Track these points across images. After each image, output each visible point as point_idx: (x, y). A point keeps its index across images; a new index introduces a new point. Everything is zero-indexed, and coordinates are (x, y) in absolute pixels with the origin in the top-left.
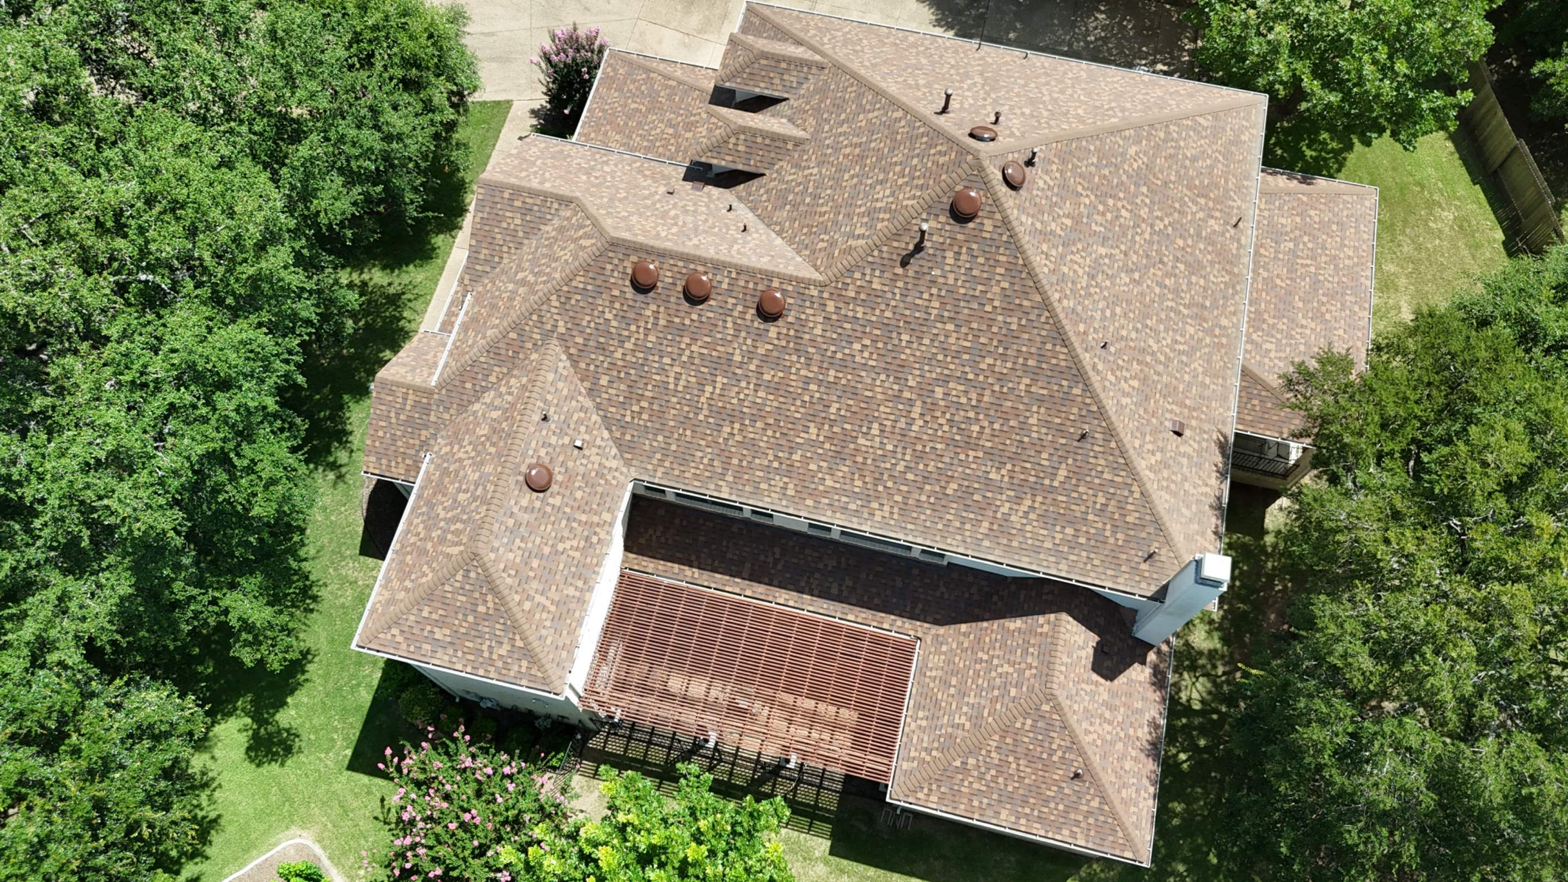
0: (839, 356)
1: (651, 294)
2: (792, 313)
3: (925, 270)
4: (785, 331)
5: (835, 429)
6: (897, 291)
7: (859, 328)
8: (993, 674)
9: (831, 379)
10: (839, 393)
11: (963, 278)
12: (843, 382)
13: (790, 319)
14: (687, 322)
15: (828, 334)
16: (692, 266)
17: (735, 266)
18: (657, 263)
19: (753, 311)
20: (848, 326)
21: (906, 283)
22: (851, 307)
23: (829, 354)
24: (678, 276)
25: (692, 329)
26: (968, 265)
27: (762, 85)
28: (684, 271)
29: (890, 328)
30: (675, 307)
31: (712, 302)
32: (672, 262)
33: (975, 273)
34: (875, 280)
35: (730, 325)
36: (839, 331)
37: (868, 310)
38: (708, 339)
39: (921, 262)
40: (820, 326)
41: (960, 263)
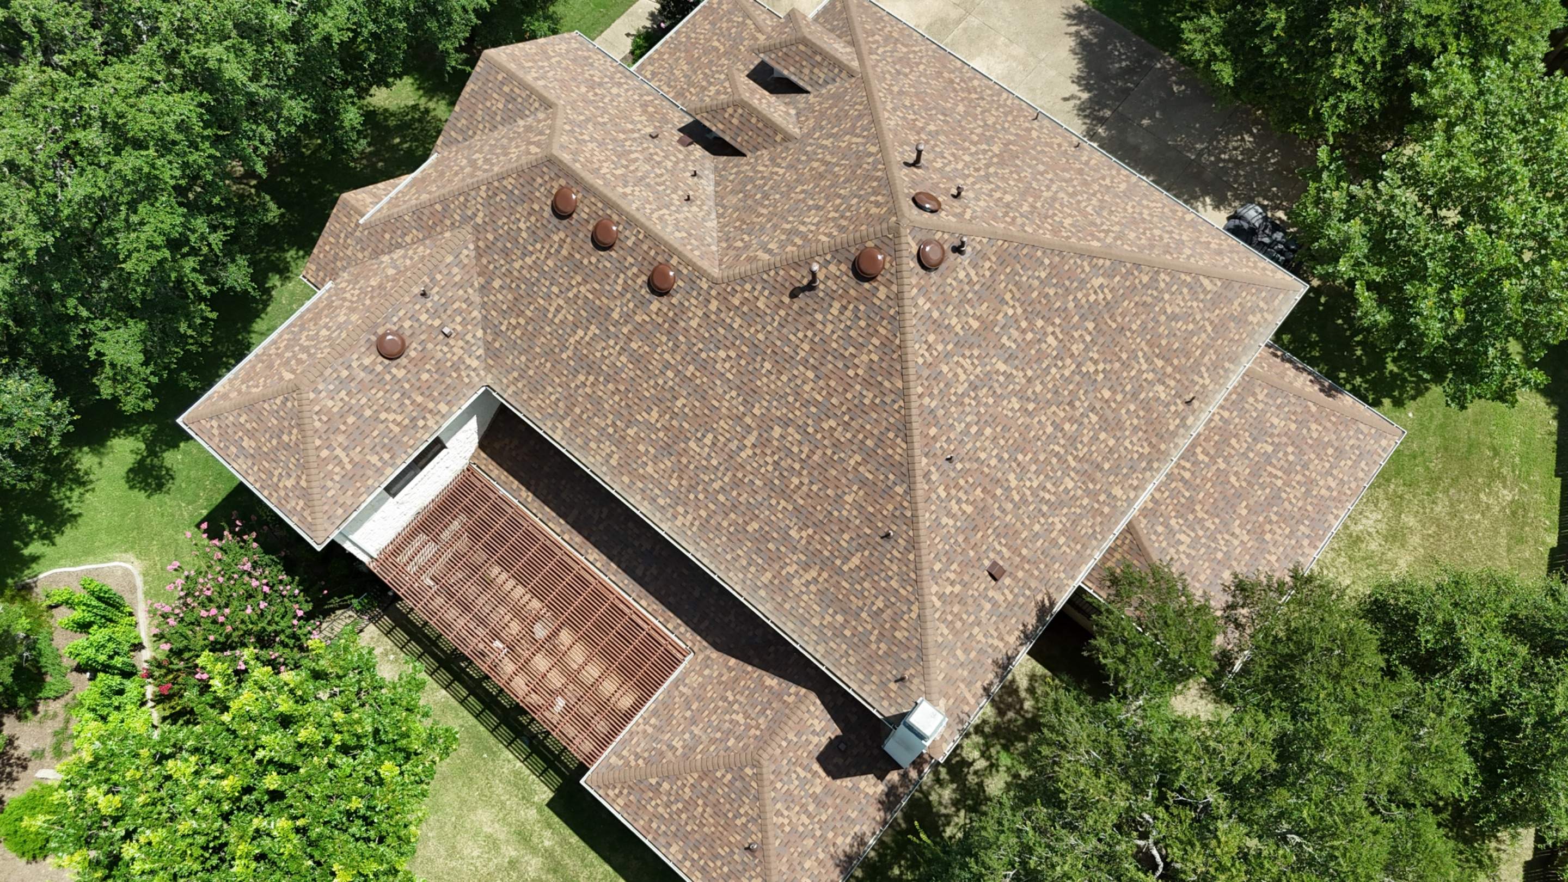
0: (704, 355)
1: (565, 222)
2: (678, 296)
3: (810, 310)
4: (665, 310)
5: (674, 423)
6: (777, 318)
7: (731, 338)
8: (727, 717)
9: (688, 374)
10: (690, 391)
11: (840, 333)
12: (698, 382)
13: (674, 301)
14: (585, 262)
15: (702, 330)
16: (609, 212)
17: (646, 229)
18: (580, 196)
19: (645, 278)
20: (721, 331)
21: (788, 314)
22: (731, 314)
24: (594, 215)
25: (587, 270)
26: (849, 323)
27: (792, 69)
28: (601, 213)
30: (580, 243)
31: (613, 253)
32: (593, 200)
33: (852, 333)
34: (762, 298)
35: (620, 281)
37: (745, 325)
38: (597, 286)
39: (809, 301)
40: (697, 319)
41: (842, 318)
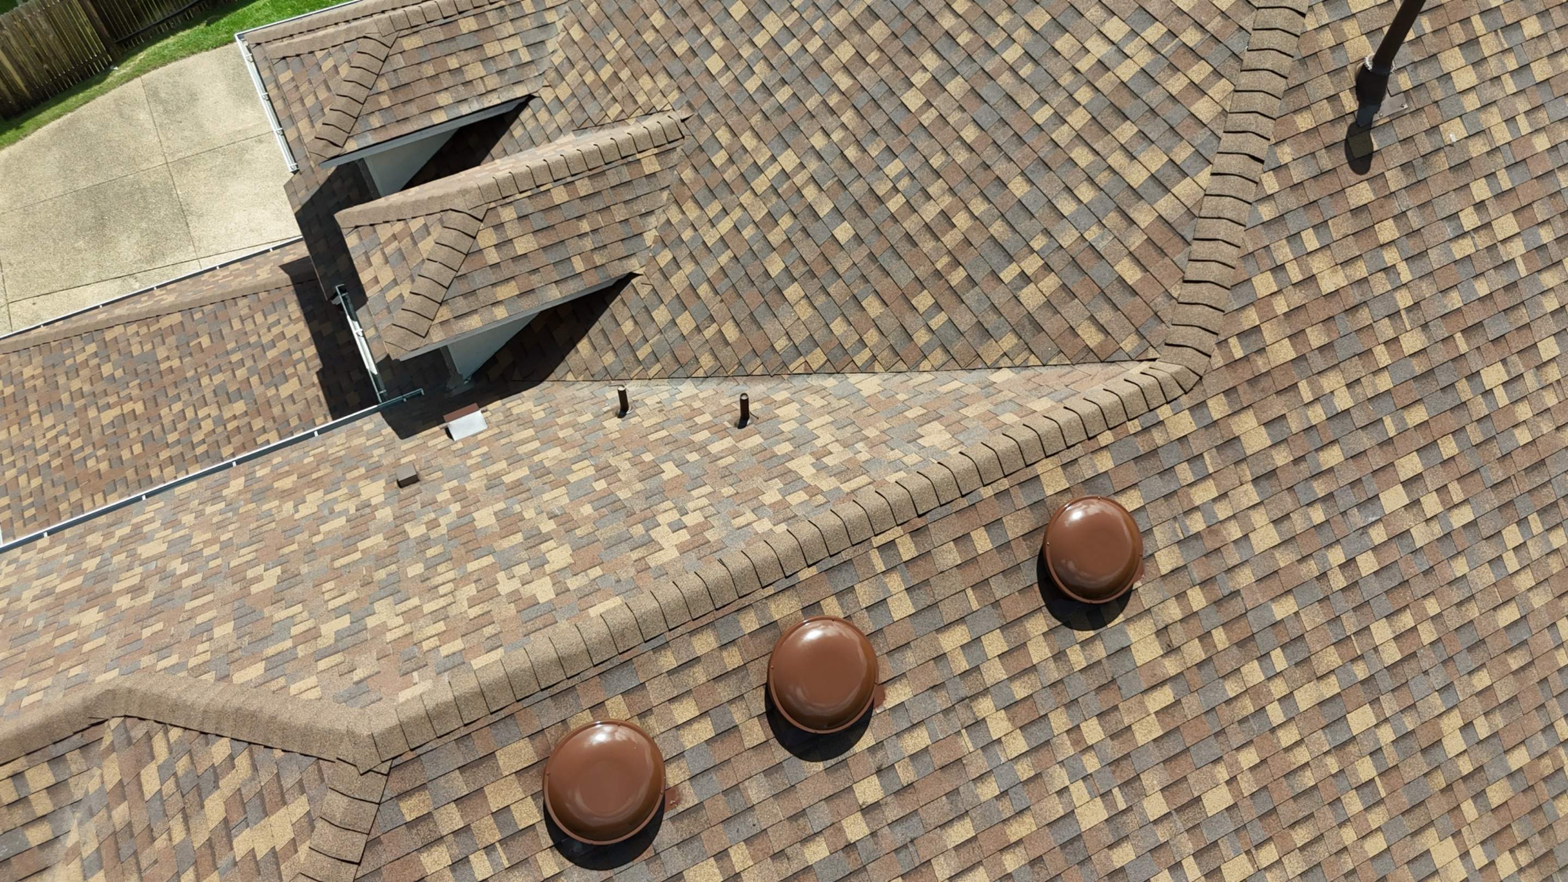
0: (1367, 564)
1: (667, 833)
2: (1160, 535)
3: (1426, 145)
4: (1174, 611)
5: (1496, 795)
9: (1392, 654)
10: (1437, 679)
12: (1427, 634)
13: (1166, 561)
14: (855, 829)
16: (750, 622)
18: (617, 707)
19: (1040, 623)
20: (1332, 457)
21: (1400, 217)
22: (1306, 394)
23: (1338, 581)
24: (724, 692)
25: (892, 838)
26: (1512, 63)
27: (444, 99)
28: (733, 659)
29: (1444, 380)
30: (779, 811)
31: (896, 695)
32: (668, 660)
33: (1541, 71)
34: (1318, 265)
35: (998, 725)
36: (1320, 488)
37: (1356, 369)
38: (961, 832)
39: (1405, 128)
40: (1260, 518)
41: (1492, 68)
